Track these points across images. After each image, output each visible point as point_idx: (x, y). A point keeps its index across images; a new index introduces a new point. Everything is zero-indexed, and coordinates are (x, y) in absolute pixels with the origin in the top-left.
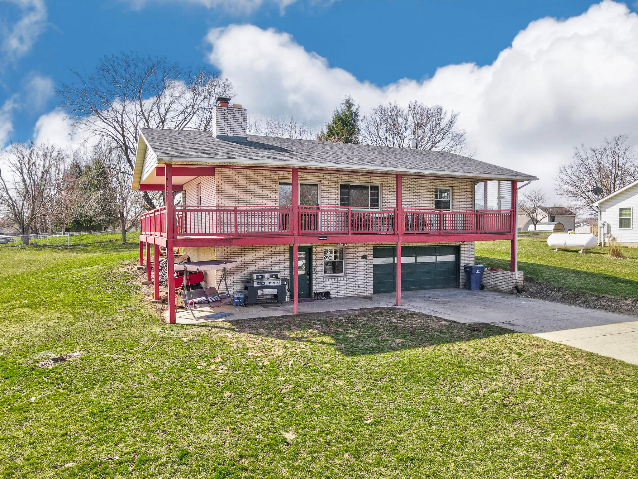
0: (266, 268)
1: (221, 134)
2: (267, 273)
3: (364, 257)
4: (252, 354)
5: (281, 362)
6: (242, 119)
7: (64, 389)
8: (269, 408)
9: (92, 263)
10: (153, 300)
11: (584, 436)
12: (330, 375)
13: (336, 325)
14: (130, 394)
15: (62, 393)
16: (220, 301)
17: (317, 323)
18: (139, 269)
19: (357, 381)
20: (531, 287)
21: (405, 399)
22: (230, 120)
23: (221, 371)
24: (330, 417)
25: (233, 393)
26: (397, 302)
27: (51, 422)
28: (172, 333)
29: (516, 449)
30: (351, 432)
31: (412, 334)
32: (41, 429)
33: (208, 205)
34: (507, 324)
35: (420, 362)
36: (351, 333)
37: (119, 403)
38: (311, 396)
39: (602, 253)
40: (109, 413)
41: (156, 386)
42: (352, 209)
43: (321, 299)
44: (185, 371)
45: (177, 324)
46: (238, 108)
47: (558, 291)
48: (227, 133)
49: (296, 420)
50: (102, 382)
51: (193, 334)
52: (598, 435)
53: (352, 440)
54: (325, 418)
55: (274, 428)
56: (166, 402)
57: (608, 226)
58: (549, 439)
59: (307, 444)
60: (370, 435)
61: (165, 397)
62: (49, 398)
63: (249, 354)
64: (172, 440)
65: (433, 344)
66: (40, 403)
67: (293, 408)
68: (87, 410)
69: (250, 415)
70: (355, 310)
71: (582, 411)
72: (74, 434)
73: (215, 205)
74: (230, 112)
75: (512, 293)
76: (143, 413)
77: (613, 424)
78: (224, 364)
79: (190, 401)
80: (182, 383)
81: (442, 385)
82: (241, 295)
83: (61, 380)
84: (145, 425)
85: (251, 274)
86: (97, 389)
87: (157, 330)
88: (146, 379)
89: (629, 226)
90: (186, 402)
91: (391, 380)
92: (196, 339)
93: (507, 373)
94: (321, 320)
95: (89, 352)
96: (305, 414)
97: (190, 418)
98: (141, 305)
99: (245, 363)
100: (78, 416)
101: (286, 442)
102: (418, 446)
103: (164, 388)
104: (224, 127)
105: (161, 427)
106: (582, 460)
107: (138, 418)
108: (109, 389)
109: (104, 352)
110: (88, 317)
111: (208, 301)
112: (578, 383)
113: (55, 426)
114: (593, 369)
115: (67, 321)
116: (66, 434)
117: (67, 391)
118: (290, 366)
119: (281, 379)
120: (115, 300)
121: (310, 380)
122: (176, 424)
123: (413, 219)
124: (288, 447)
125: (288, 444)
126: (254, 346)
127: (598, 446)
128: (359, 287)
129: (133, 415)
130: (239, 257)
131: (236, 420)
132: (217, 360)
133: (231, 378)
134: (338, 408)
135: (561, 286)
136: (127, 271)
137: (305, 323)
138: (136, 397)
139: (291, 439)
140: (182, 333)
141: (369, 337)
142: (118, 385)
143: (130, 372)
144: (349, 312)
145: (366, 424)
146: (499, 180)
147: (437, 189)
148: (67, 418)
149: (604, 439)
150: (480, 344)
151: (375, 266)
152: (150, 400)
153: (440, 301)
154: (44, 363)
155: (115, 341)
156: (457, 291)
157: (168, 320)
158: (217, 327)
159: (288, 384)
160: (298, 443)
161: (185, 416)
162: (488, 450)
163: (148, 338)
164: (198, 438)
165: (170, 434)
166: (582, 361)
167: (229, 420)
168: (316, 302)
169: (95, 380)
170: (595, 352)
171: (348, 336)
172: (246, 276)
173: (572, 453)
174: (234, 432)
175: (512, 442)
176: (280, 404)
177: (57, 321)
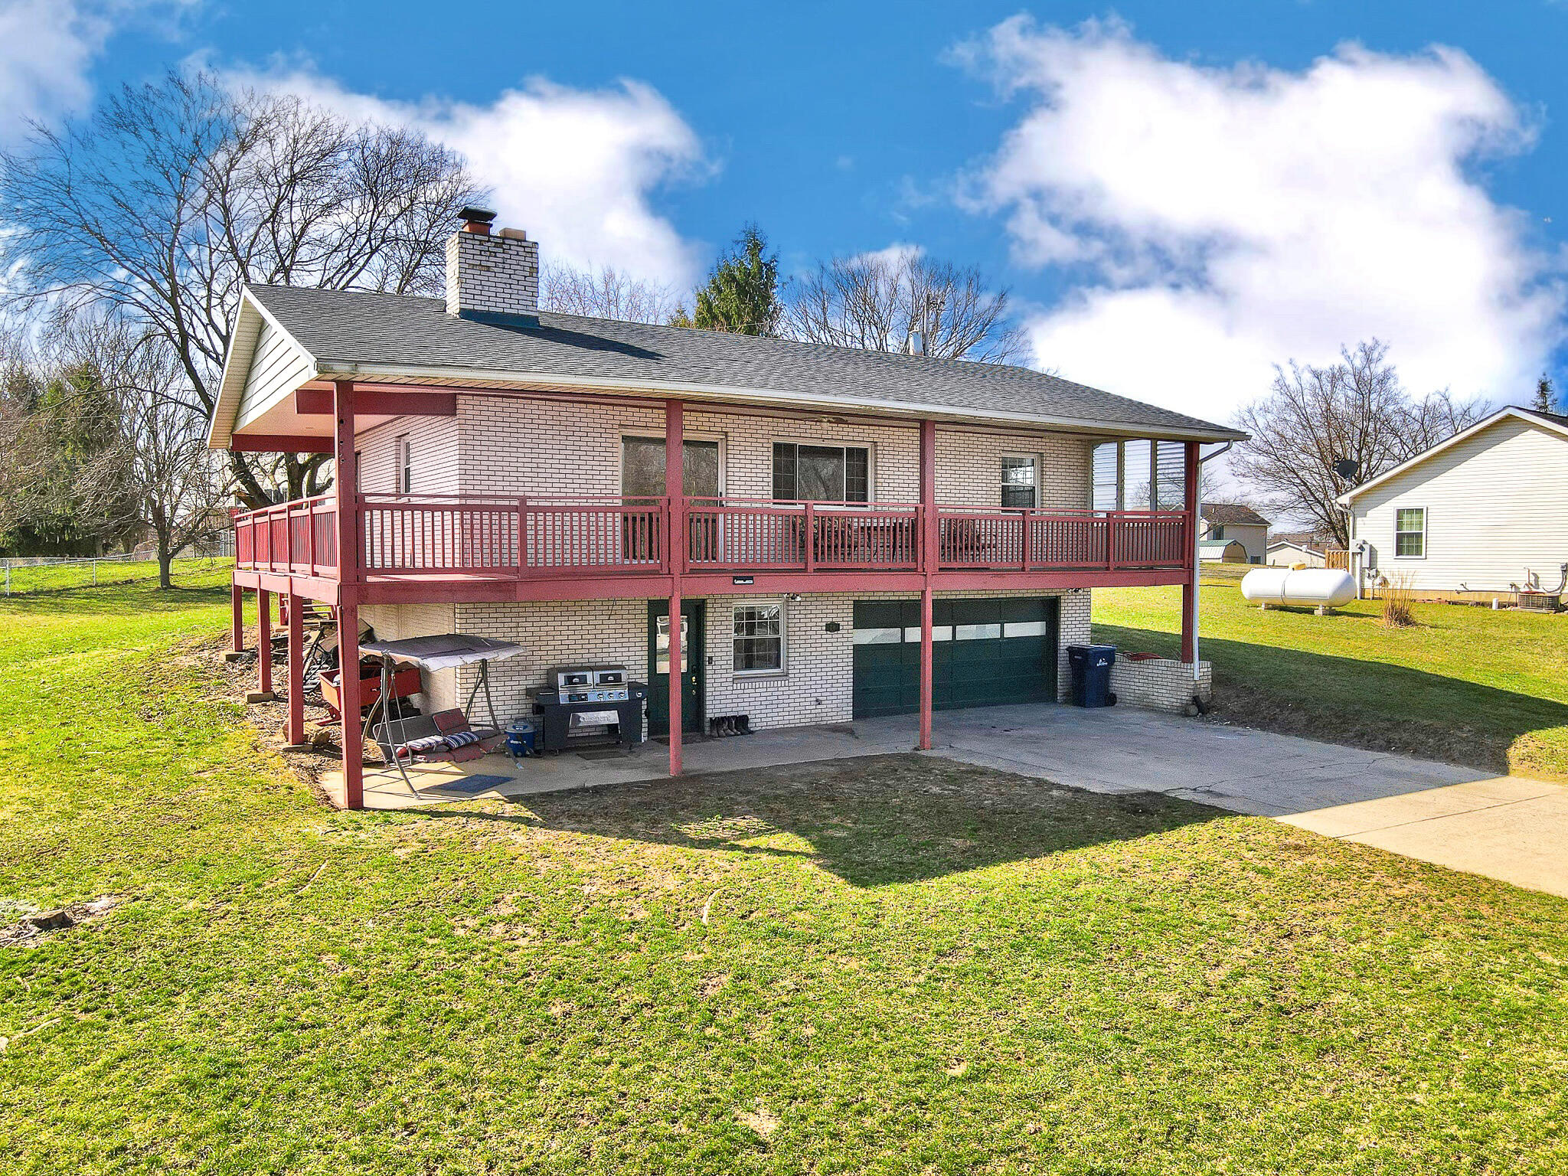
0: (589, 656)
1: (471, 307)
2: (592, 669)
3: (832, 627)
4: (594, 889)
5: (679, 910)
6: (527, 269)
7: (86, 1011)
8: (684, 1043)
9: (86, 643)
10: (288, 745)
11: (1499, 1086)
12: (818, 942)
13: (790, 804)
14: (286, 1018)
15: (84, 1025)
16: (477, 744)
17: (739, 799)
18: (231, 658)
19: (894, 958)
20: (1228, 698)
21: (1032, 1004)
22: (496, 270)
23: (523, 942)
24: (851, 1061)
25: (574, 1003)
26: (922, 742)
27: (72, 1112)
28: (363, 836)
29: (1352, 1130)
30: (921, 1103)
31: (990, 826)
32: (44, 1137)
33: (430, 492)
34: (1205, 792)
35: (1035, 901)
36: (836, 826)
37: (258, 1047)
38: (785, 1005)
39: (1367, 616)
40: (235, 1080)
41: (355, 990)
42: (816, 508)
43: (728, 735)
44: (423, 944)
45: (367, 809)
46: (515, 240)
47: (1297, 710)
48: (488, 303)
49: (765, 1075)
50: (196, 985)
51: (421, 838)
52: (1529, 1082)
53: (930, 1125)
54: (840, 1067)
55: (712, 1101)
56: (394, 1038)
57: (1371, 551)
58: (1419, 1098)
59: (815, 1145)
60: (976, 1111)
61: (388, 1022)
62: (47, 1040)
63: (587, 890)
64: (438, 1152)
65: (1051, 851)
66: (23, 1055)
67: (747, 1040)
68: (171, 1072)
69: (637, 1068)
70: (825, 763)
71: (1468, 1017)
72: (146, 1148)
73: (457, 493)
74: (496, 250)
75: (1185, 714)
76: (335, 1075)
77: (1552, 1050)
78: (527, 921)
79: (462, 1033)
80: (425, 979)
81: (1111, 959)
82: (525, 727)
83: (73, 984)
84: (351, 1114)
85: (552, 673)
86: (184, 1007)
87: (316, 828)
88: (321, 970)
89: (1419, 553)
90: (453, 1036)
91: (980, 952)
92: (431, 852)
93: (1253, 924)
94: (748, 793)
95: (137, 899)
96: (785, 1057)
97: (473, 1081)
98: (256, 759)
99: (582, 916)
100: (145, 1093)
101: (758, 1143)
102: (1104, 1135)
103: (379, 996)
104: (480, 288)
105: (398, 1114)
106: (1518, 1152)
107: (324, 1090)
108: (221, 1006)
109: (180, 896)
110: (109, 795)
111: (447, 744)
112: (1428, 945)
113: (85, 1127)
114: (1449, 905)
115: (51, 809)
116: (124, 1149)
117: (98, 1018)
118: (705, 921)
119: (691, 958)
120: (180, 745)
121: (771, 960)
122: (438, 1104)
123: (950, 532)
124: (765, 1155)
125: (763, 1147)
126: (593, 867)
127: (1540, 1112)
128: (818, 702)
129: (309, 1081)
130: (519, 629)
131: (602, 1083)
132: (506, 911)
133: (556, 961)
134: (866, 1035)
135: (1303, 696)
136: (199, 664)
137: (710, 801)
138: (303, 1027)
139: (768, 1131)
140: (389, 835)
141: (885, 836)
142: (243, 992)
143: (270, 953)
144: (813, 769)
145: (954, 1079)
146: (1154, 439)
147: (1004, 459)
148: (114, 1098)
149: (1547, 1091)
150: (1162, 850)
151: (857, 648)
152: (348, 1035)
153: (1023, 737)
154: (9, 933)
155: (205, 864)
156: (1051, 711)
157: (340, 797)
158: (482, 816)
159: (716, 974)
160: (791, 1145)
161: (458, 1077)
162: (1284, 1136)
163: (297, 853)
164: (511, 1142)
165: (427, 1134)
166: (1415, 887)
167: (582, 1085)
168: (718, 743)
169: (172, 981)
170: (1438, 861)
171: (830, 832)
172: (537, 677)
173: (1487, 1136)
174: (606, 1120)
175: (1336, 1113)
176: (709, 1031)
177: (22, 808)
